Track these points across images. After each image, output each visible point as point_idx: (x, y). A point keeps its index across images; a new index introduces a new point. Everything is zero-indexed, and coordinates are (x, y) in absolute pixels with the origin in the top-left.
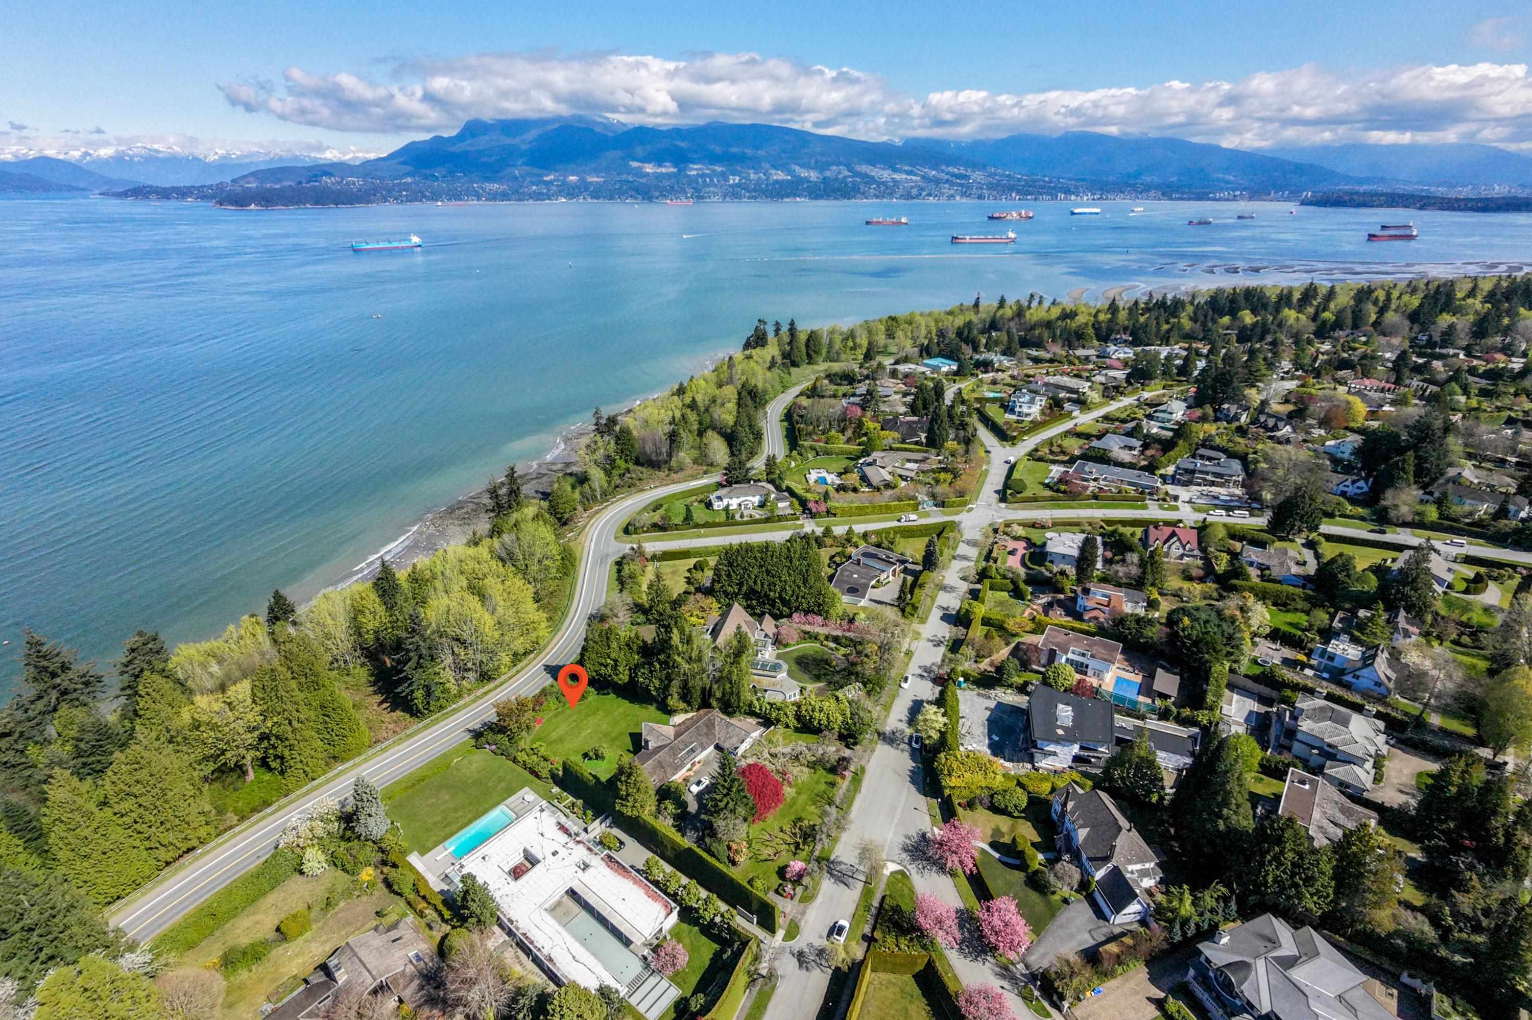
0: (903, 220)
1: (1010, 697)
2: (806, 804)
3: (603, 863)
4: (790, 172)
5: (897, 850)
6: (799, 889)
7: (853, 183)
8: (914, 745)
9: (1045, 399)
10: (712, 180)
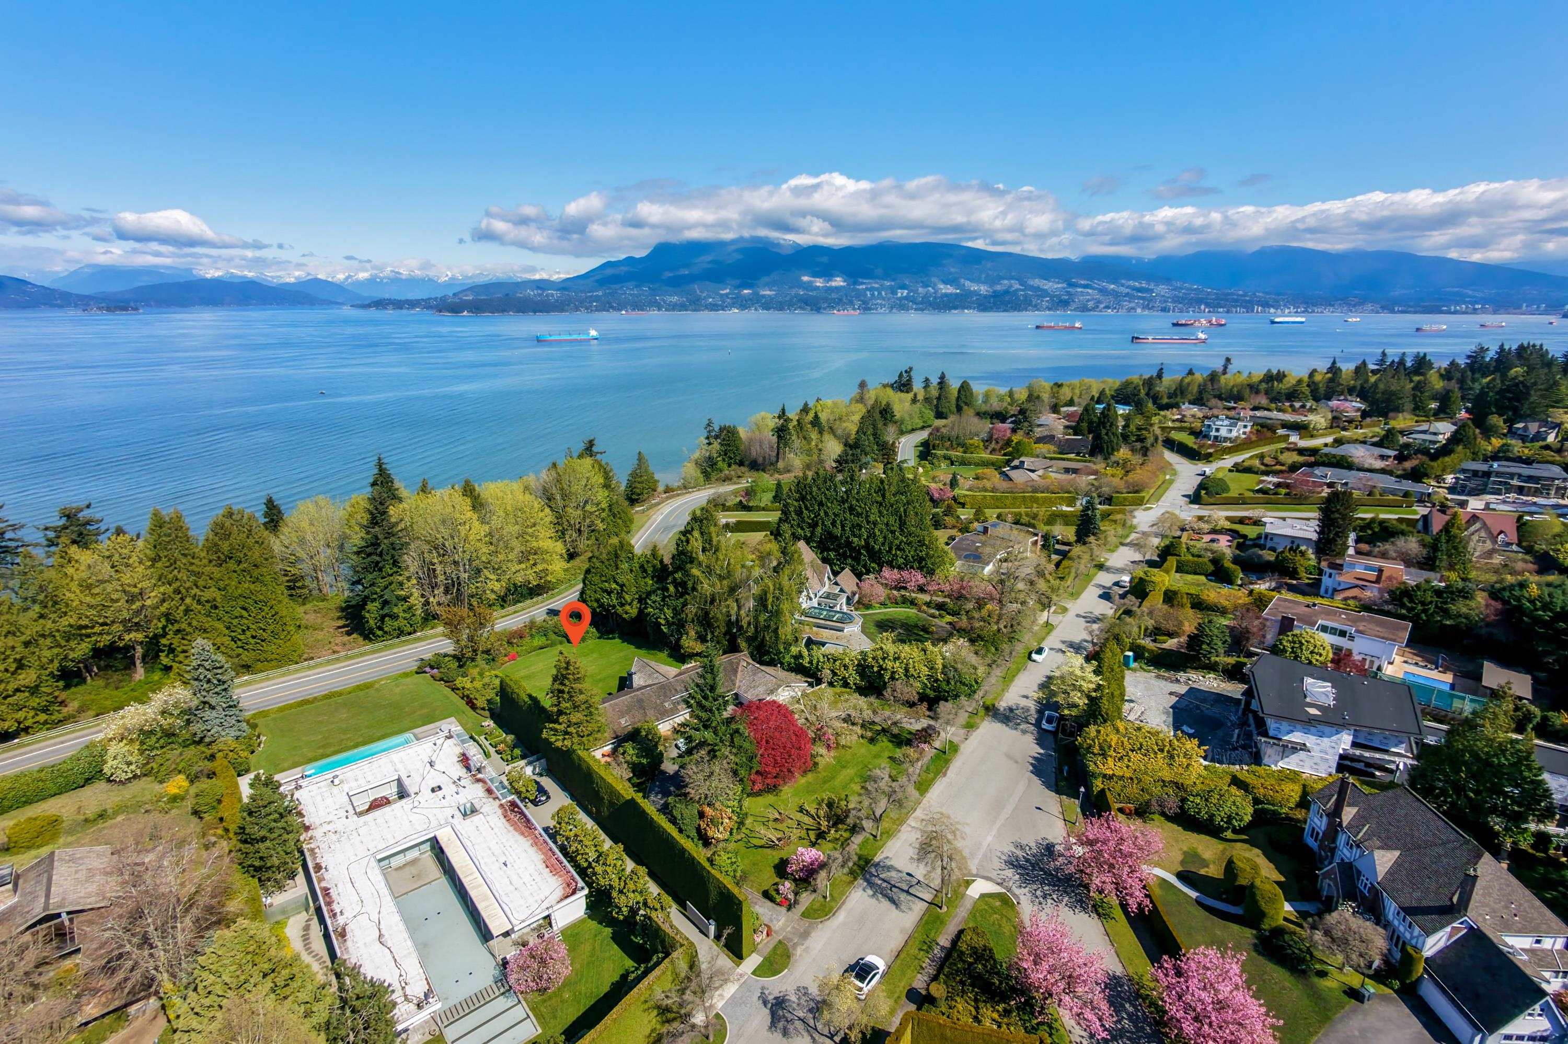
0: (1077, 325)
1: (1211, 683)
2: (852, 780)
3: (499, 812)
4: (958, 286)
5: (997, 864)
6: (806, 898)
7: (1026, 296)
8: (1045, 725)
9: (1250, 424)
10: (880, 293)
